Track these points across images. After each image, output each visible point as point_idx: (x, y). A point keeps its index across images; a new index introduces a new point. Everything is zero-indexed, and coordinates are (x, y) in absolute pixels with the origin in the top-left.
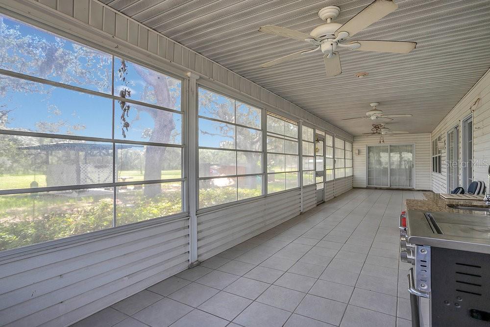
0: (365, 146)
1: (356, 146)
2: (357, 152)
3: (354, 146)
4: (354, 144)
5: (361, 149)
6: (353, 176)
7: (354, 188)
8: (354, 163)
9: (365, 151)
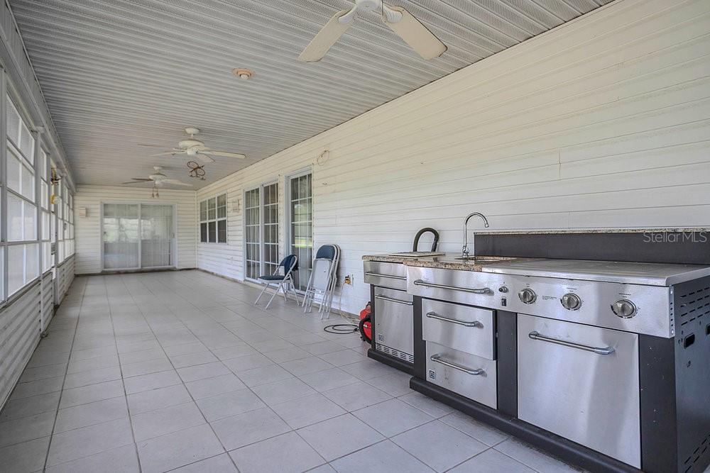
0: (99, 202)
1: (81, 201)
2: (84, 212)
3: (75, 202)
4: (76, 198)
5: (93, 206)
6: (75, 254)
7: (77, 276)
8: (76, 231)
9: (99, 211)
